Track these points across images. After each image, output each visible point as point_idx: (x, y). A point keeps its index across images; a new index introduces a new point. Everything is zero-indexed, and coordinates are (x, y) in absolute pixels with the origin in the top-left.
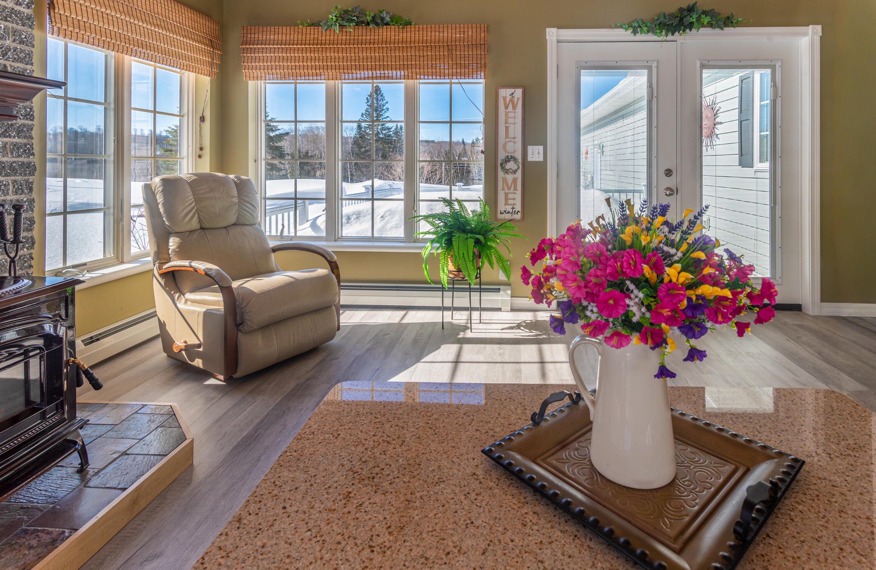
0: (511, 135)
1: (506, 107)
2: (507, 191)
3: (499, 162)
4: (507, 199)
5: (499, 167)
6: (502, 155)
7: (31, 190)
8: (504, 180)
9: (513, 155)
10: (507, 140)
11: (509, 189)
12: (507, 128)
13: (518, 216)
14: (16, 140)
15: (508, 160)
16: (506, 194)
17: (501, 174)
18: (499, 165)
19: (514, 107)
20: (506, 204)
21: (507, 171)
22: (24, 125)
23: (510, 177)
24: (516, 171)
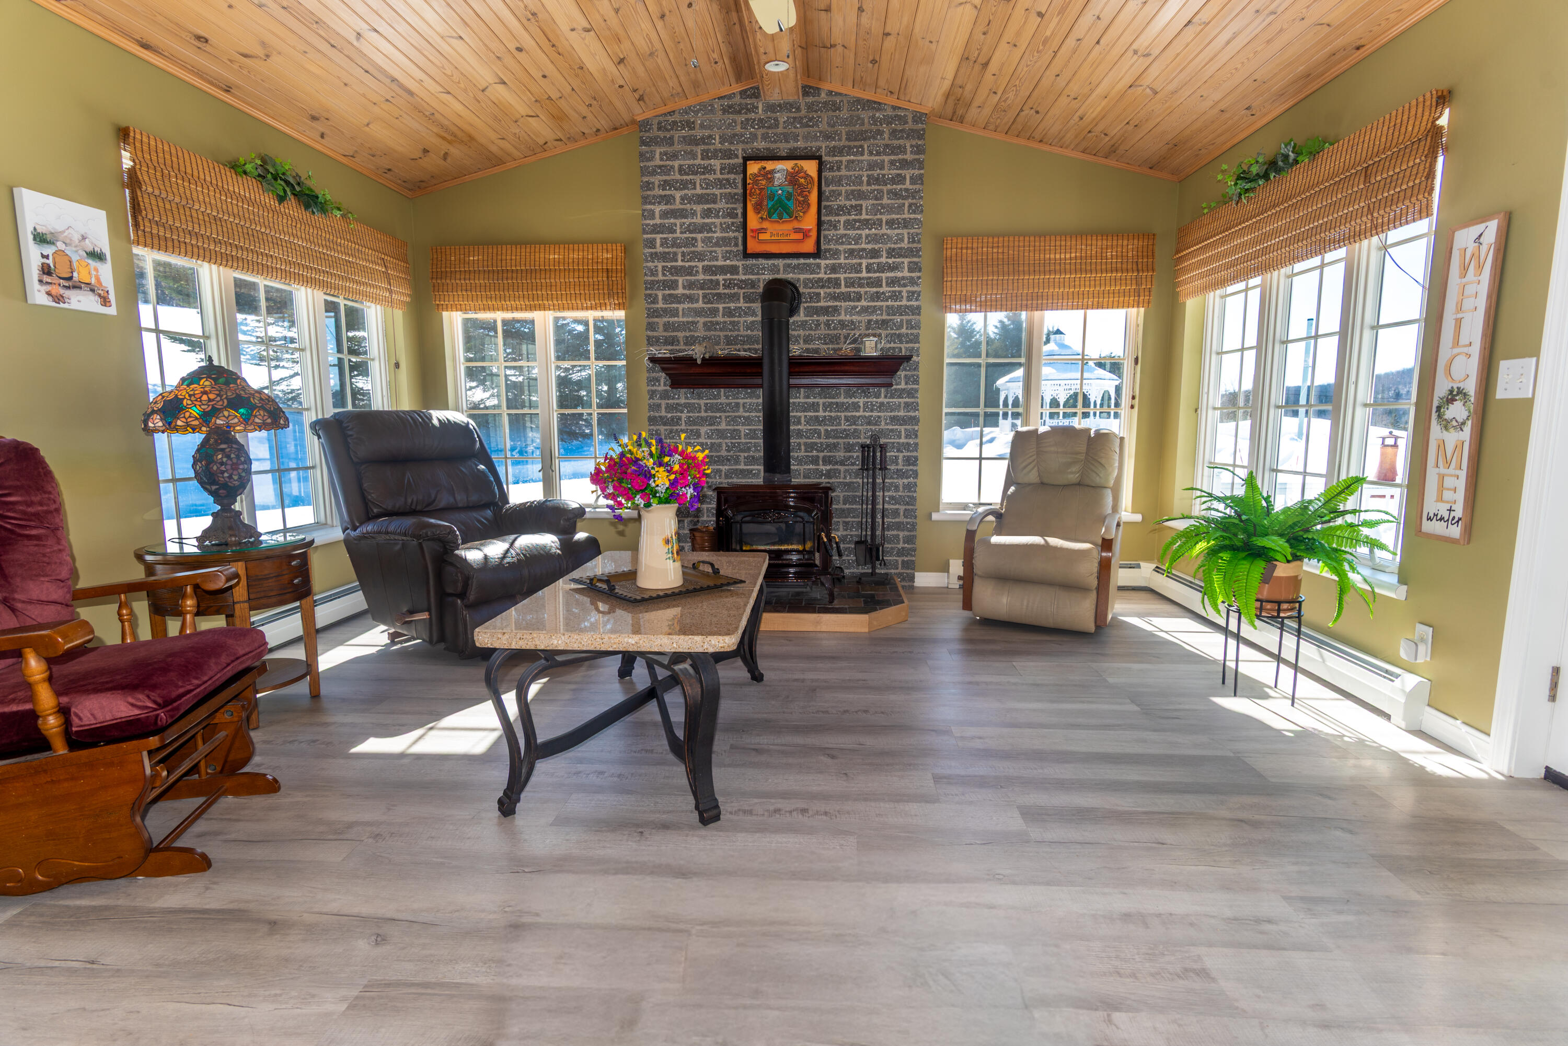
0: (1464, 340)
1: (1465, 269)
2: (1442, 470)
3: (1436, 403)
4: (1441, 488)
5: (1434, 415)
6: (1441, 389)
7: (916, 436)
8: (1442, 445)
9: (1461, 385)
10: (1456, 351)
11: (1448, 464)
12: (1459, 322)
13: (1455, 531)
14: (907, 400)
15: (1451, 398)
16: (1442, 477)
17: (1435, 427)
18: (1434, 409)
19: (1480, 267)
20: (1440, 499)
21: (1446, 425)
22: (912, 389)
23: (1452, 438)
24: (1464, 423)
